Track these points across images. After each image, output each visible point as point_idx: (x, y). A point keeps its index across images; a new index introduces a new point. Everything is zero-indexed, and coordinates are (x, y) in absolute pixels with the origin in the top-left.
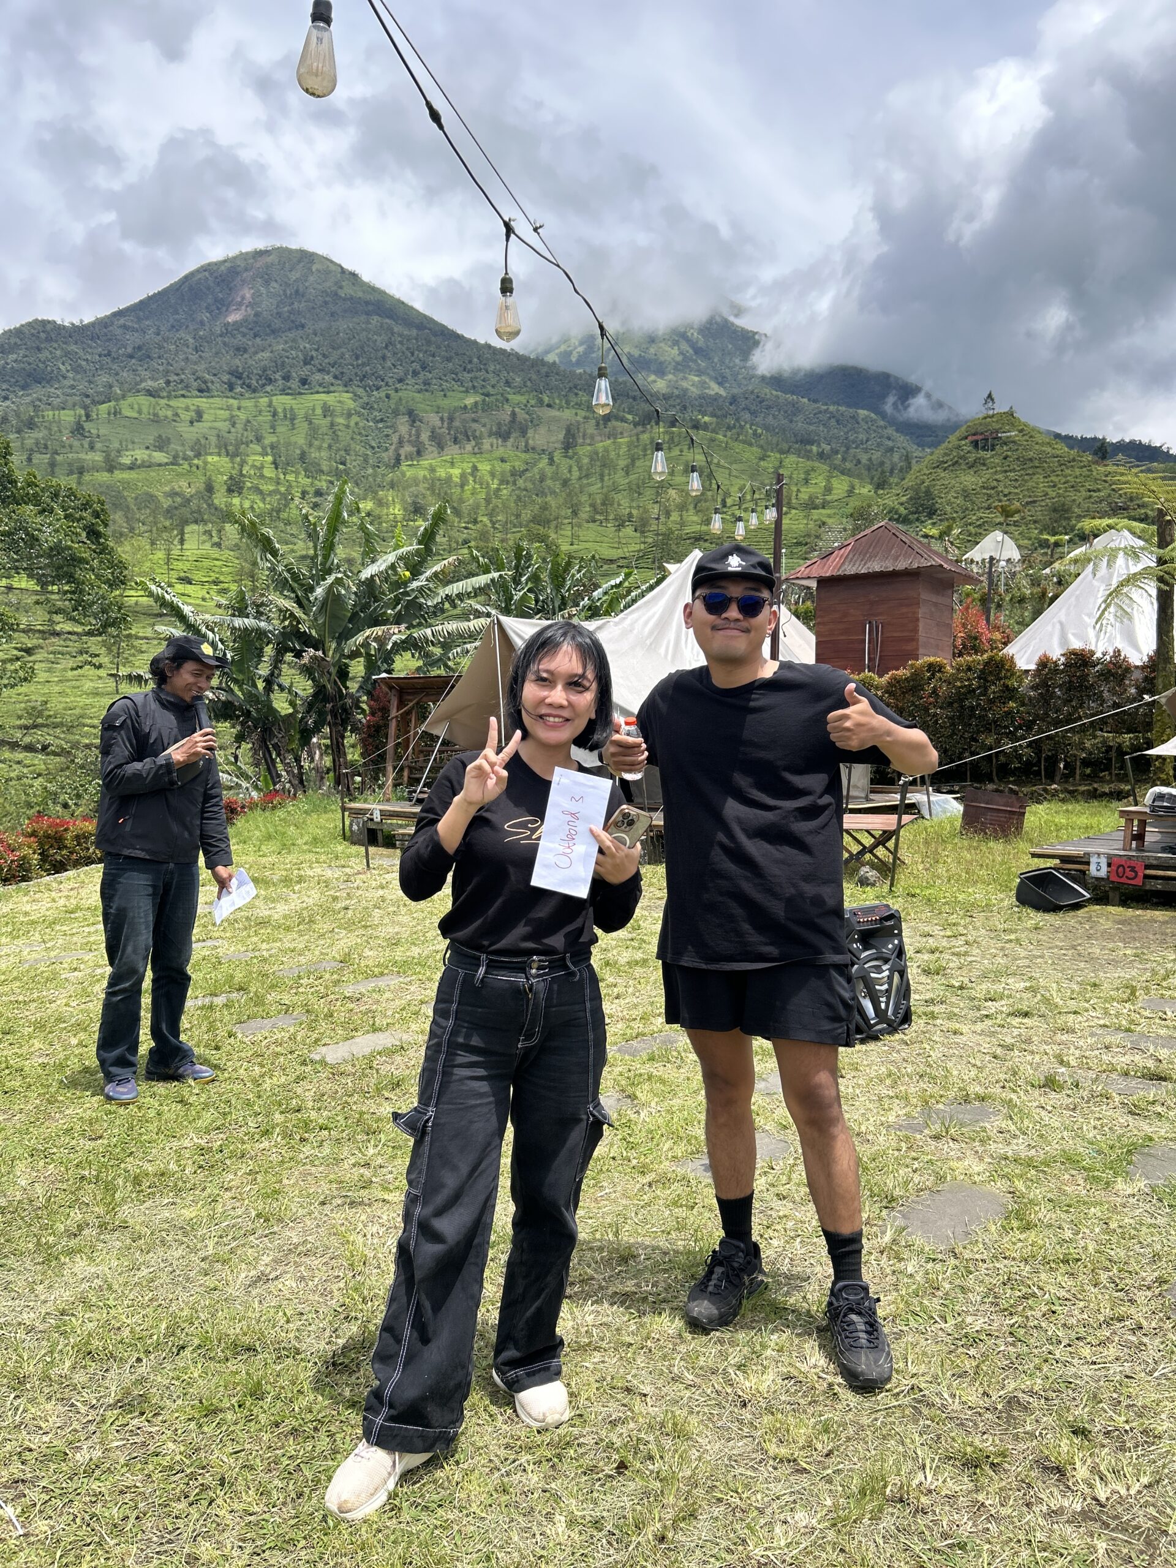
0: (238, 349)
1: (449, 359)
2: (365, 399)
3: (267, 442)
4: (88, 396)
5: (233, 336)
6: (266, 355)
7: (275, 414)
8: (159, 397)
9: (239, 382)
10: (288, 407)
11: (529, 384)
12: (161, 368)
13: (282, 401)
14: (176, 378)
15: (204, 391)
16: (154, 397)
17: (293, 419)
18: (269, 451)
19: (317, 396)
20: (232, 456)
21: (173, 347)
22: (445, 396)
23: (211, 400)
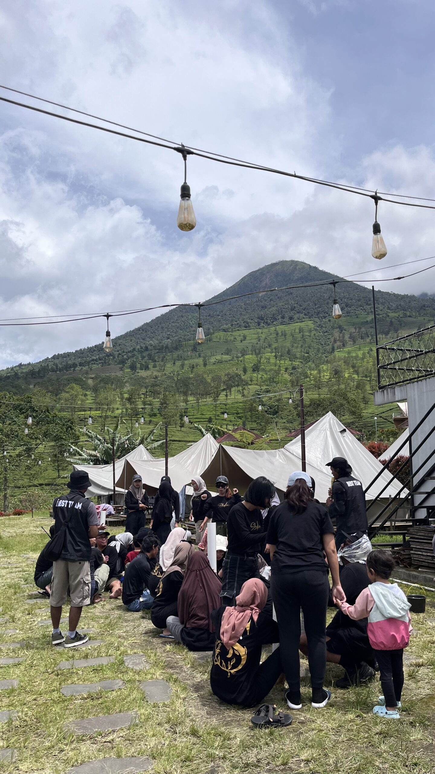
0: (263, 307)
1: (359, 300)
2: (319, 323)
3: (273, 347)
5: (261, 301)
6: (274, 308)
7: (277, 334)
8: (228, 332)
9: (262, 322)
10: (283, 330)
11: (400, 307)
12: (230, 319)
13: (281, 328)
14: (236, 323)
15: (247, 327)
16: (225, 332)
17: (285, 336)
18: (274, 350)
19: (297, 324)
20: (257, 354)
21: (235, 310)
22: (357, 317)
23: (250, 331)
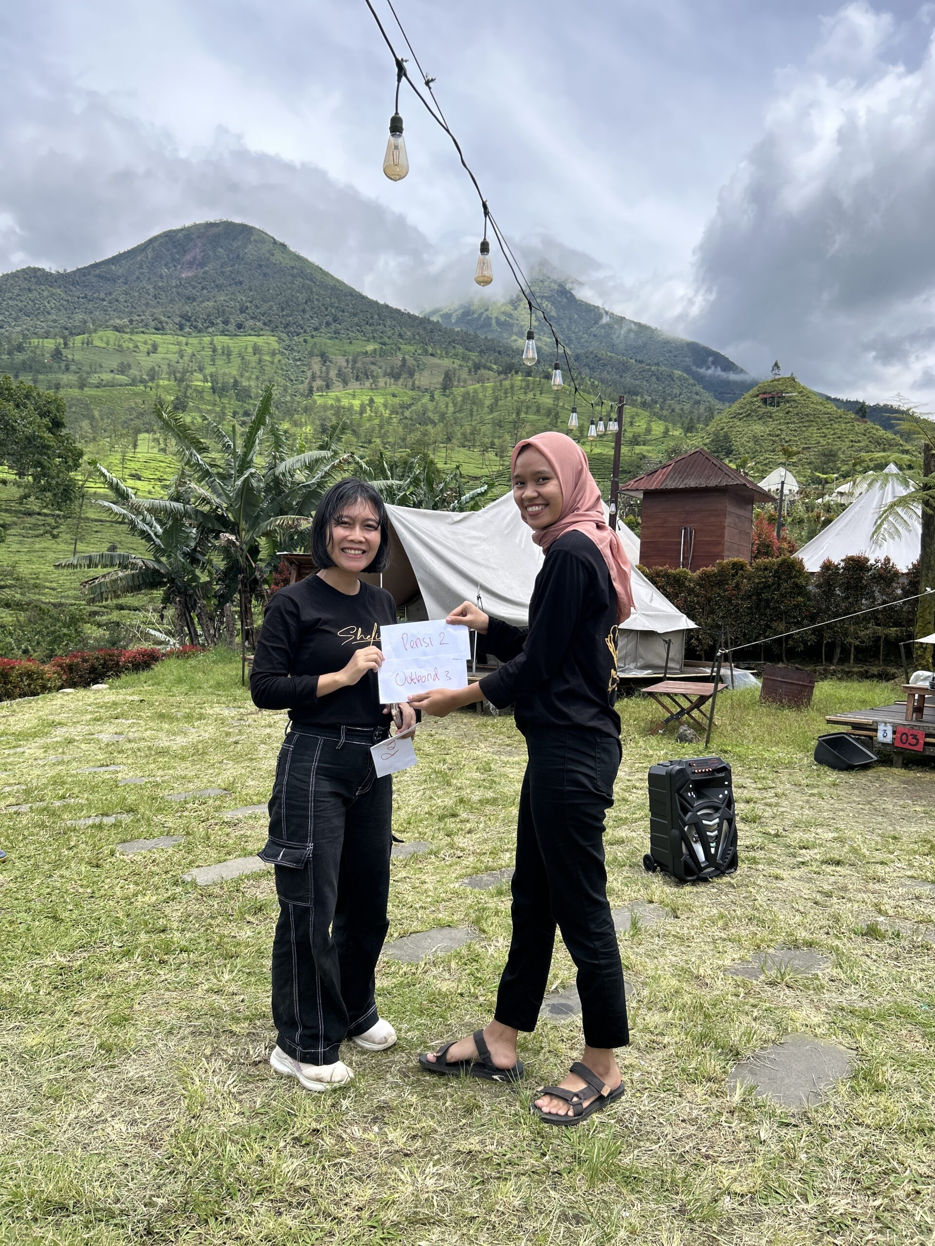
0: (188, 298)
1: (355, 315)
2: (287, 342)
3: (207, 372)
4: (66, 329)
5: (185, 288)
6: (211, 304)
7: (214, 350)
8: (124, 332)
9: (188, 324)
10: (225, 345)
11: (417, 337)
12: (126, 310)
13: (221, 341)
14: (138, 318)
15: (159, 329)
16: (119, 332)
17: (229, 355)
18: (209, 379)
19: (249, 338)
20: (179, 381)
21: (136, 294)
22: (351, 343)
23: (164, 337)
